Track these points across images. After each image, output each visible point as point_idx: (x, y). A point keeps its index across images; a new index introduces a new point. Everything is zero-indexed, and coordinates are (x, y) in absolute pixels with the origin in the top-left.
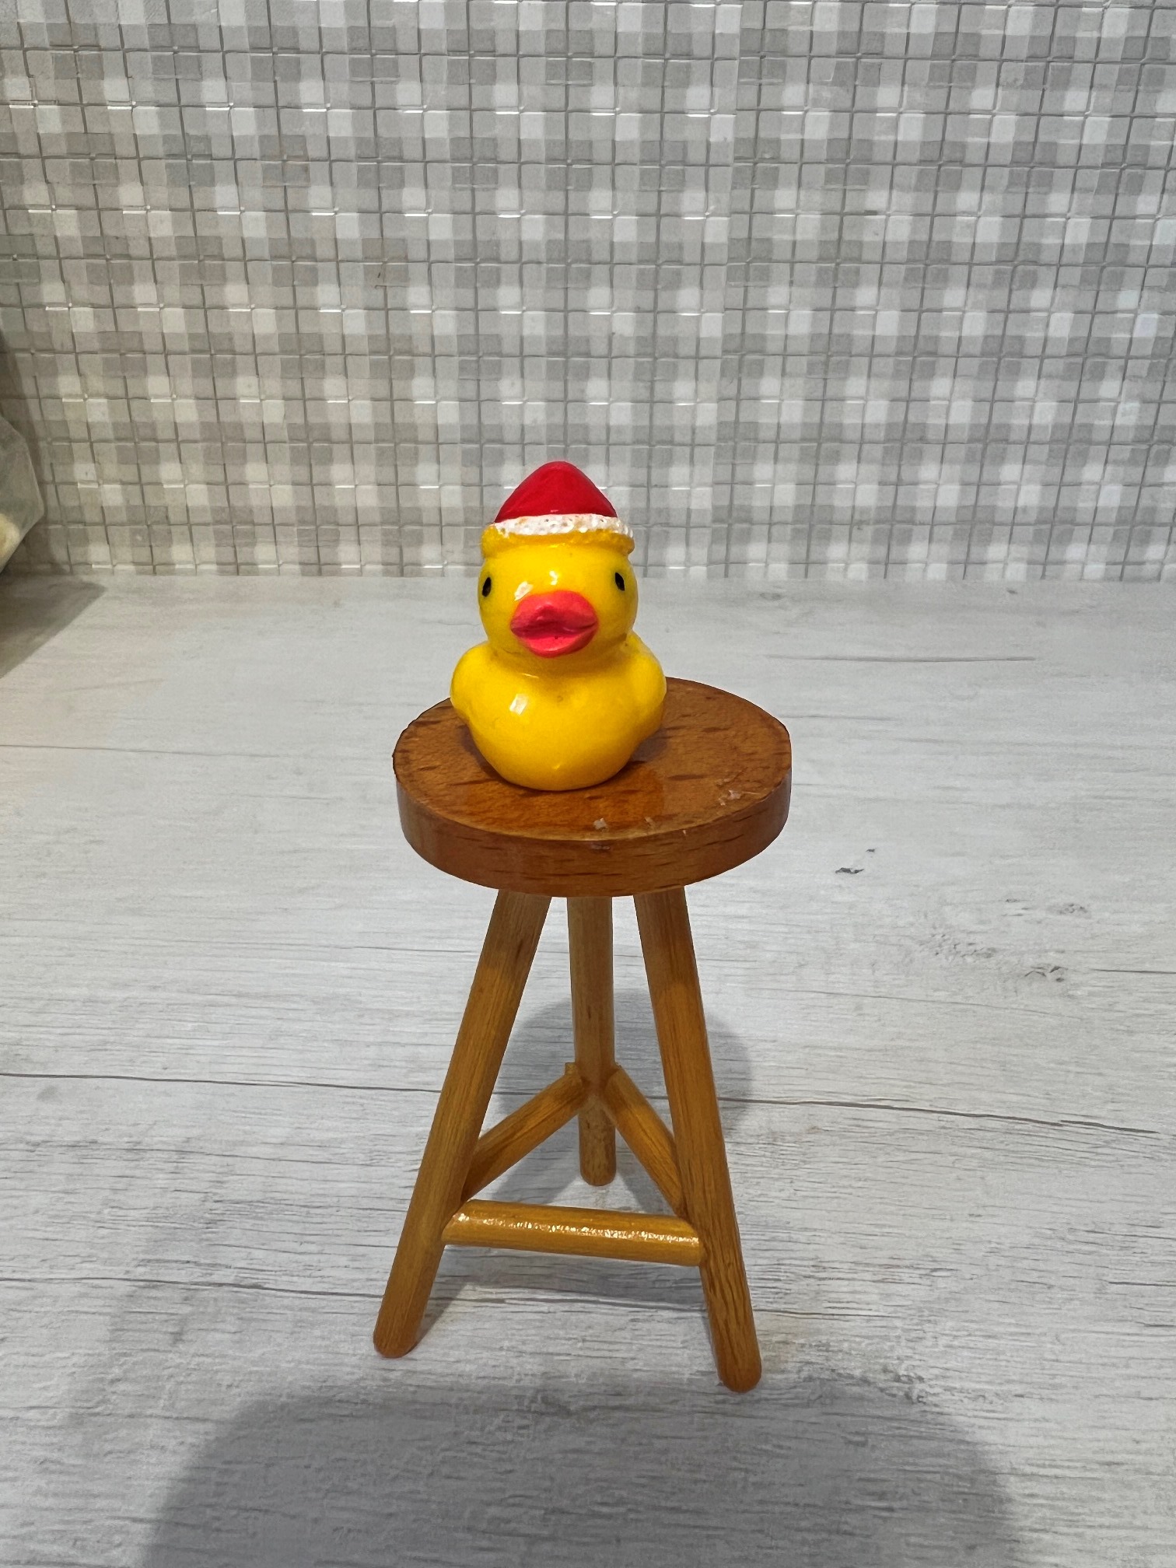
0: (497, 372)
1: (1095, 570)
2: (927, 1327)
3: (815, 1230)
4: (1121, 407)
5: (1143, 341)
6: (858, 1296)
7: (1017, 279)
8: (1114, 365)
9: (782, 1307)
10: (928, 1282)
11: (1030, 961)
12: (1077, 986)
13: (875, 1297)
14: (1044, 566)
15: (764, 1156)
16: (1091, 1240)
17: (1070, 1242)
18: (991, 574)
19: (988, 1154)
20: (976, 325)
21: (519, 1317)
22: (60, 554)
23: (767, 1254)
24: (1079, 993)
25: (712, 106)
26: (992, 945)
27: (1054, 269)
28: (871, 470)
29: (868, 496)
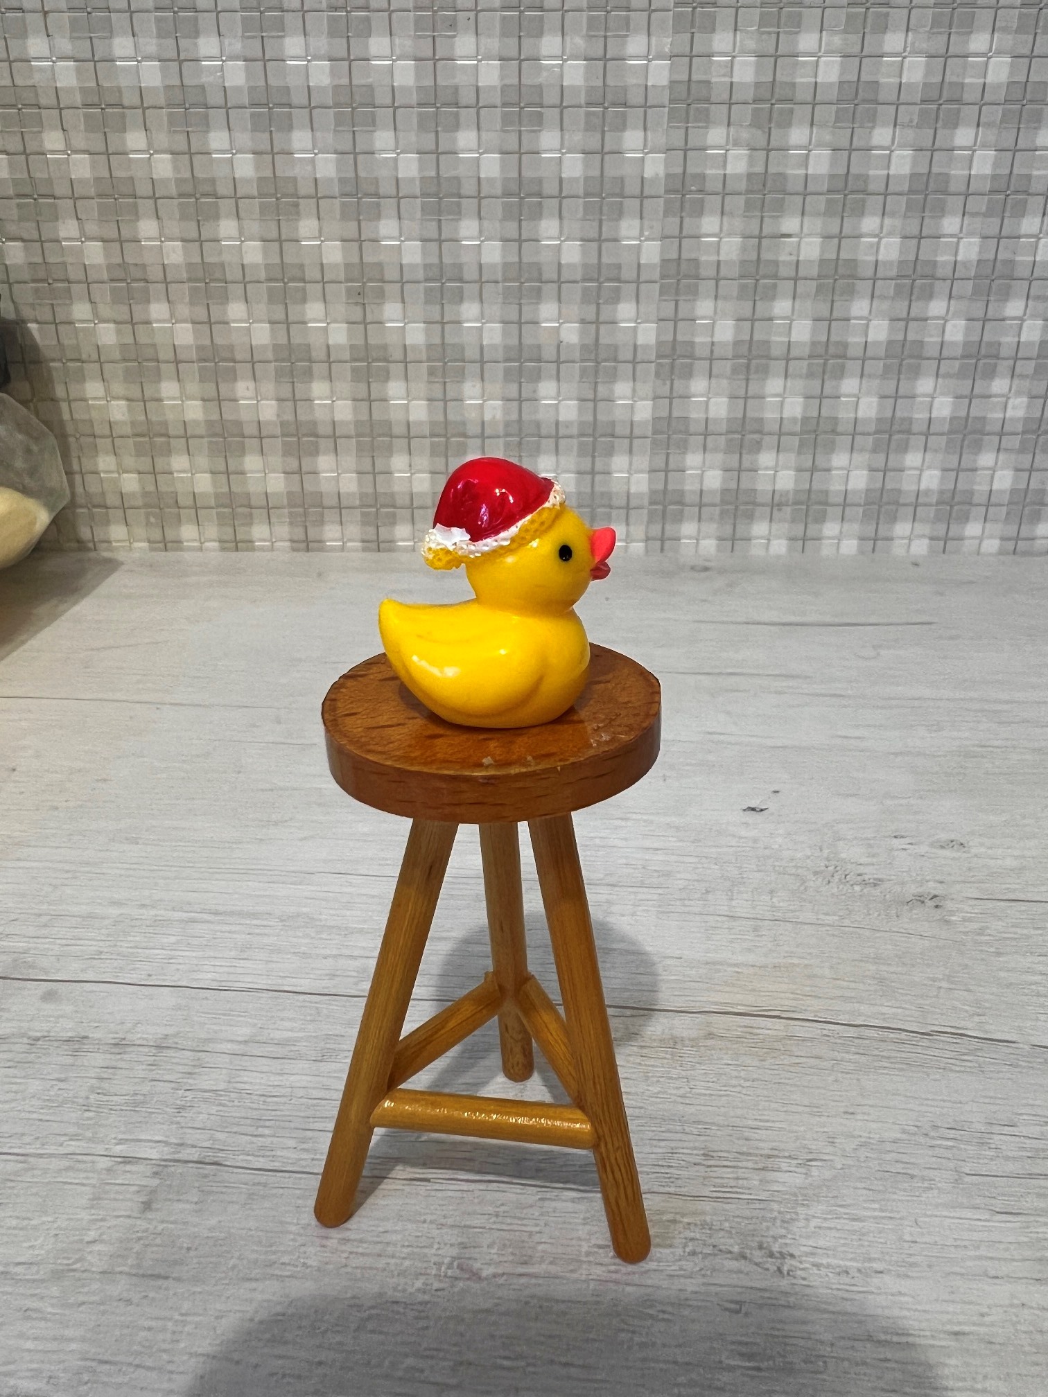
0: (461, 376)
1: (991, 545)
2: (800, 1209)
3: (707, 1123)
4: (1011, 402)
5: (1030, 344)
6: (741, 1182)
7: (916, 291)
8: (1004, 366)
9: (672, 1190)
10: (804, 1171)
11: (913, 889)
12: (952, 913)
13: (756, 1183)
14: (945, 542)
15: (665, 1058)
16: (952, 1136)
17: (933, 1138)
18: (898, 548)
19: (863, 1059)
20: (880, 331)
21: (439, 1194)
22: (85, 533)
23: (662, 1144)
24: (953, 918)
25: (645, 146)
26: (880, 876)
27: (949, 282)
28: (790, 458)
29: (786, 481)
